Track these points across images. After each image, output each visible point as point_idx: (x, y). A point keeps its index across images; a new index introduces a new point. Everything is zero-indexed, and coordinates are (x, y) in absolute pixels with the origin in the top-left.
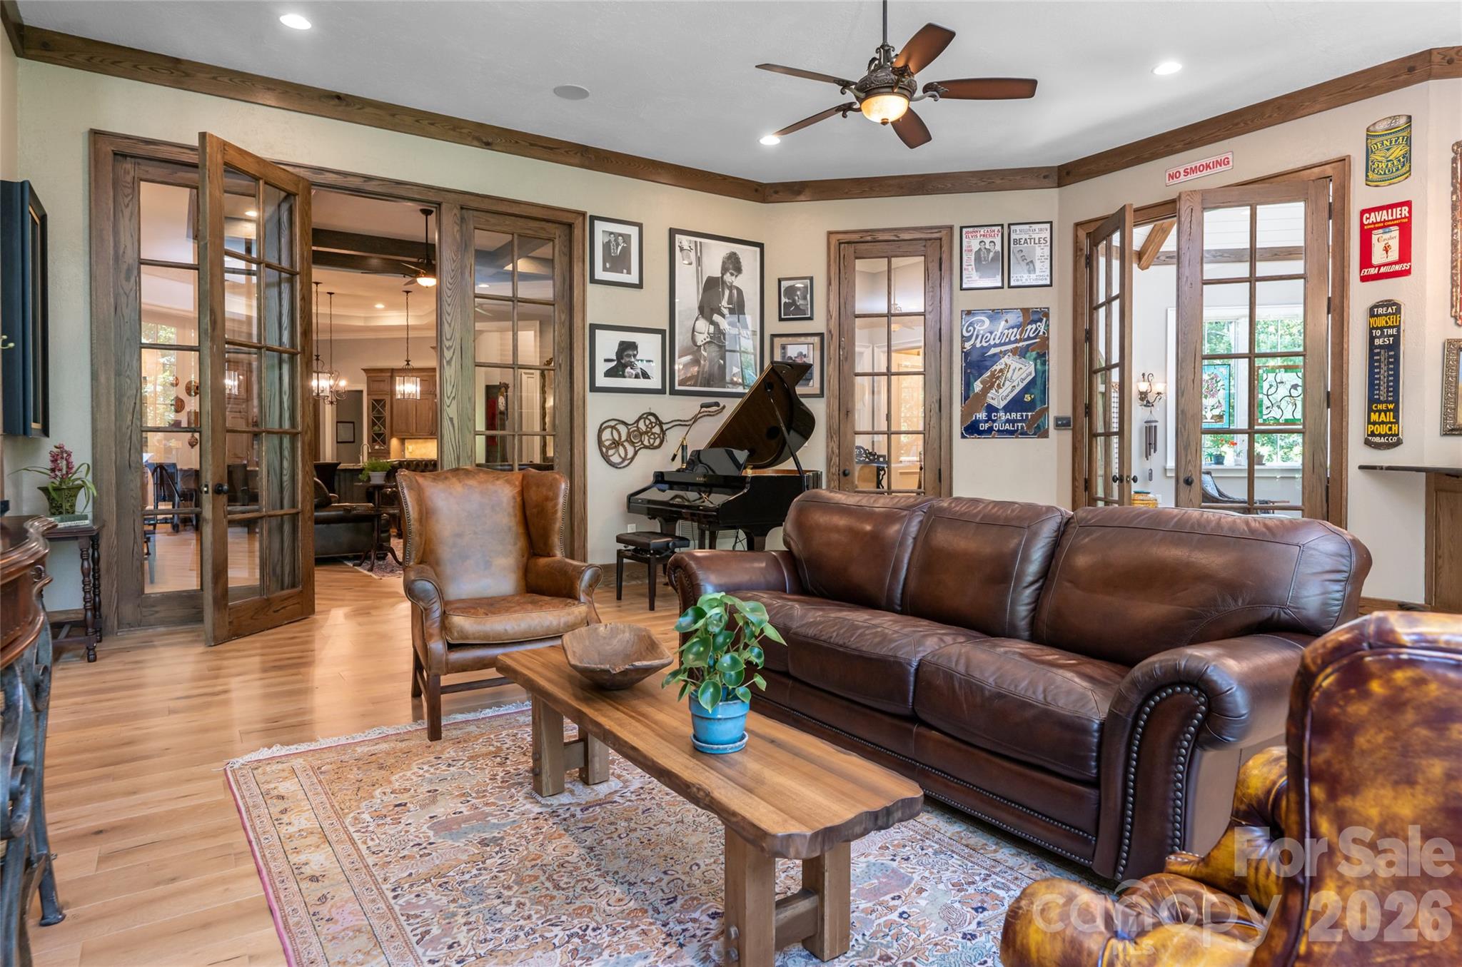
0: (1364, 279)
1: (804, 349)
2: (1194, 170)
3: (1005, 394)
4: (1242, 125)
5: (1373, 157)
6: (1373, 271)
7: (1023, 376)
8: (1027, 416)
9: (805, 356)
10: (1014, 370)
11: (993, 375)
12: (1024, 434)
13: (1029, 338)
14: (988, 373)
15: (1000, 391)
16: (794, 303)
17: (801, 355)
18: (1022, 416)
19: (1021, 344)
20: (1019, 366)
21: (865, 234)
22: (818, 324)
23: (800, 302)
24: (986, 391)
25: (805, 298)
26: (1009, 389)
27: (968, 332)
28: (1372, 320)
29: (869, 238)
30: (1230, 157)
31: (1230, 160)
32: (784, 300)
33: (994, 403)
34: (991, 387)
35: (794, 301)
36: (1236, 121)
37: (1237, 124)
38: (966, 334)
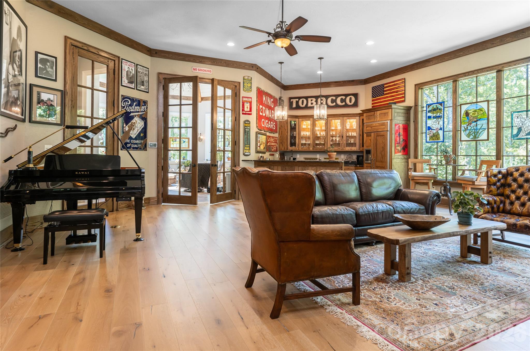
0: (243, 114)
1: (51, 97)
2: (201, 70)
3: (135, 132)
4: (216, 63)
5: (244, 84)
6: (245, 112)
7: (141, 126)
8: (141, 142)
9: (52, 101)
10: (138, 123)
11: (132, 124)
12: (140, 149)
13: (142, 112)
14: (130, 123)
15: (134, 131)
16: (45, 69)
17: (49, 99)
18: (140, 142)
19: (140, 113)
20: (140, 122)
21: (84, 45)
22: (59, 85)
23: (49, 70)
24: (130, 130)
25: (52, 68)
26: (136, 131)
27: (124, 104)
28: (245, 124)
29: (86, 48)
30: (211, 70)
31: (212, 71)
32: (39, 65)
33: (132, 136)
34: (131, 129)
35: (46, 67)
36: (215, 61)
37: (214, 62)
38: (123, 105)
